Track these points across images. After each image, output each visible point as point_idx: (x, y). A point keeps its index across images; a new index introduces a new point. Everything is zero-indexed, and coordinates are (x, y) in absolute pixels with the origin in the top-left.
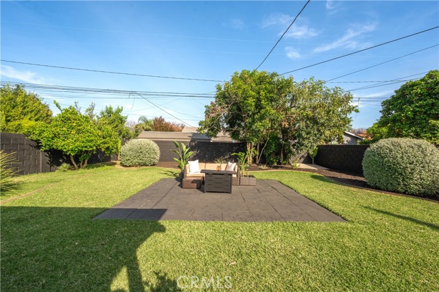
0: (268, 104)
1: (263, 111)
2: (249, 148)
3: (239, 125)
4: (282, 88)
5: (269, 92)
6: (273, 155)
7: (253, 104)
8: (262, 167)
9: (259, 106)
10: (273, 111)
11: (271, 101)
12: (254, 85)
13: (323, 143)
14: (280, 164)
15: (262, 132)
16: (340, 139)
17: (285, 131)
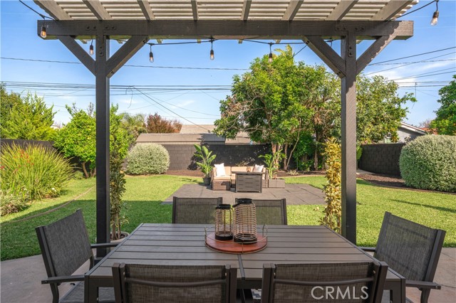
0: (296, 99)
1: (290, 108)
2: (274, 151)
3: (262, 124)
4: (311, 80)
5: (297, 85)
6: (305, 159)
7: (280, 100)
8: (291, 172)
9: (286, 103)
10: (302, 108)
11: (300, 95)
12: (279, 79)
13: (368, 142)
14: (314, 169)
15: (290, 131)
16: (393, 136)
17: (318, 129)
